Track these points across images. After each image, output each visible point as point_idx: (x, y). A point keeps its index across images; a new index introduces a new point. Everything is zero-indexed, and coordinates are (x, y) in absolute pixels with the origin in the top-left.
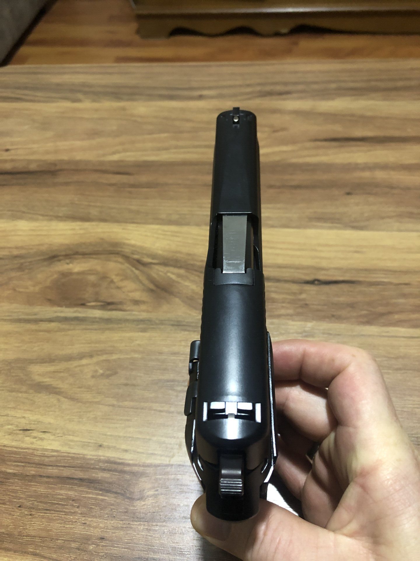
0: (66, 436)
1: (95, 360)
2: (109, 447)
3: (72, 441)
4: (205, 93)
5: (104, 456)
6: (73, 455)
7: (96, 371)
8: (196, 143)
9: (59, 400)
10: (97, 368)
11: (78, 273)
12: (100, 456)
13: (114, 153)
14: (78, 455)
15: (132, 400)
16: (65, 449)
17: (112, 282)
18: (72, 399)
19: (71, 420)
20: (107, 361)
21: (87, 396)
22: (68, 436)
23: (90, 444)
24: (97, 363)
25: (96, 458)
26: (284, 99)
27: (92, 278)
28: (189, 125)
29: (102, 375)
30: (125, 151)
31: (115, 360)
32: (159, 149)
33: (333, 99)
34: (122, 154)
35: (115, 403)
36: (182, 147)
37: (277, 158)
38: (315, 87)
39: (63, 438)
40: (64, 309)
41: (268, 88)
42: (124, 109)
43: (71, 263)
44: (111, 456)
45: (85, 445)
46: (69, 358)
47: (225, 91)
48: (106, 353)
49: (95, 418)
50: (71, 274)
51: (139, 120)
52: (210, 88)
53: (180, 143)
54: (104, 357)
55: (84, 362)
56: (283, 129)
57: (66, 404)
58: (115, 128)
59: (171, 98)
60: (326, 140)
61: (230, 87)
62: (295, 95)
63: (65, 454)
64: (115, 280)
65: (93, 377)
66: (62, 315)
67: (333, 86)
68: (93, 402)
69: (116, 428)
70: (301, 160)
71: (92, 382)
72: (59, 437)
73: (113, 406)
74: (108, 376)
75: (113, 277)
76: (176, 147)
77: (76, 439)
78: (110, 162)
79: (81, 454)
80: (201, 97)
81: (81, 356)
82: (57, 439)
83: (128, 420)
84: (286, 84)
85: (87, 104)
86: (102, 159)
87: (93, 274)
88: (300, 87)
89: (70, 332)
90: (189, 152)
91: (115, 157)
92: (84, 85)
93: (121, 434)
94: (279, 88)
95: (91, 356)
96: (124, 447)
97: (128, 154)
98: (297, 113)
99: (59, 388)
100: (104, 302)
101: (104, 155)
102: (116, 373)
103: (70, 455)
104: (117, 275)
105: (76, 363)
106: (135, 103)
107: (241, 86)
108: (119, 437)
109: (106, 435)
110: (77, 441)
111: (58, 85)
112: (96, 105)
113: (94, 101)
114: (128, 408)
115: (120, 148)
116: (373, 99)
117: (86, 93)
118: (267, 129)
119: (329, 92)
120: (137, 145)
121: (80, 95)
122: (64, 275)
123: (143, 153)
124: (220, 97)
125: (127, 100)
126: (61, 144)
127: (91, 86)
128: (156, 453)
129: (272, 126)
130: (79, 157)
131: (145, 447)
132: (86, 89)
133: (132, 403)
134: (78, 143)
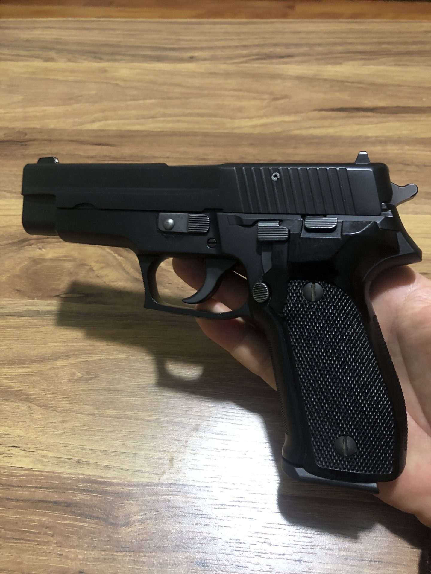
0: (39, 451)
1: (71, 361)
2: (88, 464)
3: (46, 457)
4: (196, 54)
5: (83, 475)
6: (47, 474)
7: (74, 374)
8: (187, 111)
9: (30, 409)
10: (74, 370)
11: (52, 260)
12: (78, 474)
13: (93, 122)
14: (52, 474)
15: (115, 408)
16: (38, 467)
17: (92, 269)
18: (45, 407)
19: (43, 433)
20: (86, 362)
21: (64, 404)
22: (41, 451)
23: (67, 460)
24: (74, 365)
25: (73, 477)
26: (286, 63)
27: (68, 265)
28: (177, 90)
29: (80, 379)
30: (106, 119)
31: (94, 362)
32: (144, 117)
33: (340, 64)
34: (102, 123)
35: (96, 411)
36: (170, 115)
37: (278, 129)
38: (320, 49)
39: (35, 453)
40: (35, 301)
41: (266, 51)
42: (104, 71)
43: (43, 247)
44: (91, 474)
45: (60, 462)
46: (42, 359)
47: (219, 53)
48: (86, 354)
49: (73, 429)
50: (44, 260)
51: (121, 83)
52: (202, 49)
53: (168, 111)
54: (83, 358)
55: (59, 363)
56: (285, 97)
57: (38, 412)
58: (93, 92)
59: (159, 59)
60: (333, 110)
61: (224, 47)
62: (298, 59)
63: (37, 473)
64: (95, 268)
65: (69, 381)
66: (34, 308)
67: (340, 48)
68: (70, 410)
69: (97, 441)
70: (305, 132)
71: (68, 387)
72: (31, 453)
73: (93, 414)
74: (87, 380)
75: (92, 264)
76: (164, 115)
77: (50, 454)
78: (88, 131)
79: (56, 473)
80: (192, 59)
81: (56, 357)
82: (28, 454)
83: (111, 432)
84: (287, 45)
85: (62, 64)
86: (79, 128)
87: (70, 261)
88: (303, 50)
89: (43, 329)
90: (179, 121)
91: (95, 126)
92: (58, 42)
93: (103, 448)
94: (279, 50)
95: (67, 357)
96: (106, 463)
97: (110, 122)
98: (300, 78)
99: (31, 395)
100: (83, 294)
101: (82, 124)
102: (96, 377)
103: (43, 474)
104: (97, 262)
105: (50, 365)
106: (116, 64)
107: (237, 47)
108: (100, 451)
109: (85, 449)
110: (52, 457)
111: (28, 41)
112: (71, 65)
113: (69, 60)
114: (110, 417)
115: (100, 115)
116: (384, 64)
117: (59, 51)
118: (266, 96)
119: (335, 56)
120: (119, 112)
121: (53, 54)
122: (36, 261)
123: (126, 121)
124: (213, 59)
125: (108, 61)
126: (32, 110)
127: (66, 43)
128: (143, 470)
129: (271, 93)
130: (52, 124)
131: (130, 462)
132: (59, 47)
133: (115, 412)
134: (51, 109)
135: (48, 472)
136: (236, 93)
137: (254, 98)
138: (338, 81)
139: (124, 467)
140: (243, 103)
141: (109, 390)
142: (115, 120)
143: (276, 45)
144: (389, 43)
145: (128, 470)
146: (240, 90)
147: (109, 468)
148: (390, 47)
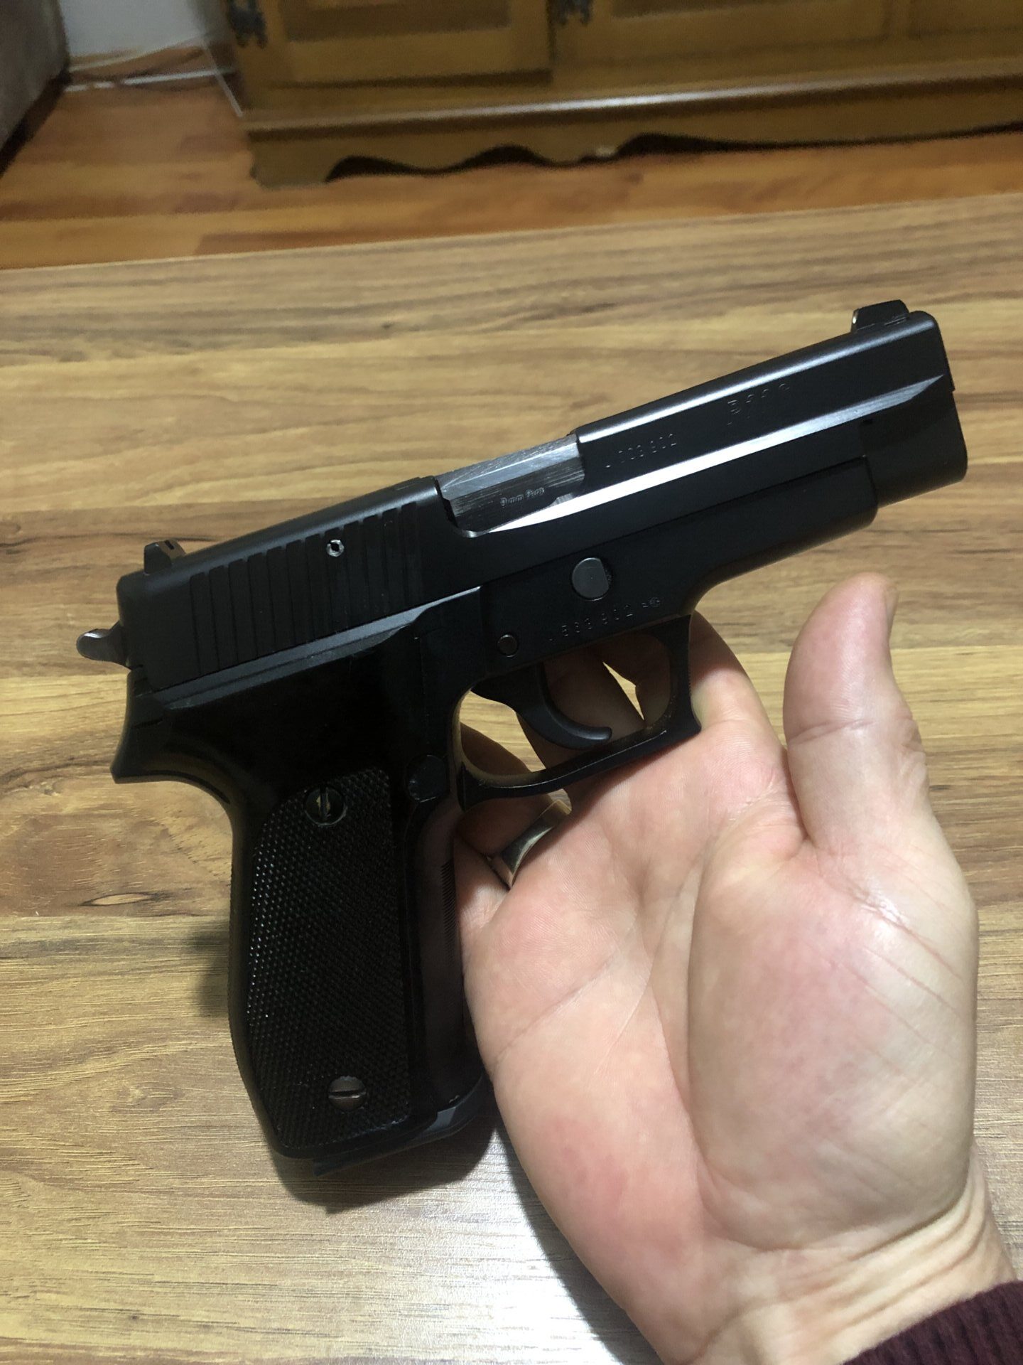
0: (39, 1295)
1: (120, 1060)
2: (158, 1320)
3: (54, 1308)
4: (396, 317)
5: (146, 1349)
6: (60, 1351)
7: (124, 1093)
8: (379, 448)
9: (19, 1188)
10: (125, 1083)
11: (75, 817)
12: (134, 1348)
13: (169, 487)
14: (72, 1351)
15: (222, 1173)
16: (38, 1334)
17: (165, 833)
18: (55, 1181)
19: (51, 1247)
20: (155, 1060)
21: (101, 1170)
22: (47, 1296)
23: (106, 1314)
24: (126, 1070)
25: (120, 1357)
26: (598, 323)
27: (112, 828)
28: (357, 401)
29: (140, 1102)
30: (198, 479)
31: (173, 1059)
32: (283, 469)
33: (720, 314)
34: (191, 488)
35: (177, 1183)
36: (342, 461)
38: (675, 285)
39: (31, 1301)
40: (38, 920)
41: (554, 297)
42: (194, 372)
43: (54, 789)
44: (163, 1345)
45: (90, 1318)
46: (50, 1061)
47: (447, 311)
48: (151, 1040)
49: (121, 1234)
50: (57, 819)
51: (232, 396)
52: (409, 305)
53: (338, 451)
54: (146, 1050)
55: (90, 1067)
57: (39, 1196)
58: (171, 420)
59: (314, 335)
62: (624, 310)
63: (36, 1350)
64: (172, 830)
65: (114, 1110)
66: (33, 937)
67: (719, 280)
68: (114, 1185)
69: (179, 1258)
71: (111, 1127)
72: (20, 1300)
73: (170, 1192)
74: (157, 1105)
75: (168, 821)
76: (329, 461)
77: (66, 1301)
78: (160, 510)
79: (82, 1348)
80: (387, 330)
81: (83, 1053)
82: (13, 1304)
83: (211, 1233)
84: (597, 283)
85: (99, 364)
86: (137, 503)
87: (114, 816)
88: (637, 289)
89: (54, 986)
90: (362, 473)
91: (174, 497)
92: (92, 316)
93: (193, 1277)
94: (582, 295)
95: (110, 1051)
96: (200, 1315)
97: (206, 486)
98: (630, 354)
99: (23, 1152)
100: (146, 894)
101: (146, 493)
102: (177, 1095)
103: (51, 1351)
104: (177, 815)
105: (67, 1074)
106: (221, 355)
107: (487, 295)
108: (187, 1285)
109: (149, 1283)
110: (68, 1309)
111: (24, 318)
112: (122, 365)
113: (117, 354)
114: (211, 1195)
115: (182, 471)
116: (819, 307)
117: (96, 335)
118: (556, 401)
119: (709, 296)
120: (229, 462)
121: (79, 344)
122: (37, 823)
123: (243, 481)
124: (436, 325)
125: (202, 348)
126: (34, 472)
127: (109, 317)
128: (290, 1327)
129: (569, 394)
130: (78, 501)
131: (258, 1310)
132: (95, 325)
133: (222, 1181)
134: (76, 467)
135: (62, 1346)
136: (489, 399)
137: (532, 408)
138: (718, 353)
139: (244, 1323)
140: (507, 421)
141: (208, 1127)
142: (217, 479)
143: (575, 283)
144: (827, 261)
145: (252, 1330)
146: (498, 392)
147: (206, 1327)
148: (832, 270)
